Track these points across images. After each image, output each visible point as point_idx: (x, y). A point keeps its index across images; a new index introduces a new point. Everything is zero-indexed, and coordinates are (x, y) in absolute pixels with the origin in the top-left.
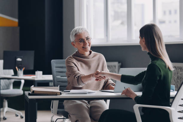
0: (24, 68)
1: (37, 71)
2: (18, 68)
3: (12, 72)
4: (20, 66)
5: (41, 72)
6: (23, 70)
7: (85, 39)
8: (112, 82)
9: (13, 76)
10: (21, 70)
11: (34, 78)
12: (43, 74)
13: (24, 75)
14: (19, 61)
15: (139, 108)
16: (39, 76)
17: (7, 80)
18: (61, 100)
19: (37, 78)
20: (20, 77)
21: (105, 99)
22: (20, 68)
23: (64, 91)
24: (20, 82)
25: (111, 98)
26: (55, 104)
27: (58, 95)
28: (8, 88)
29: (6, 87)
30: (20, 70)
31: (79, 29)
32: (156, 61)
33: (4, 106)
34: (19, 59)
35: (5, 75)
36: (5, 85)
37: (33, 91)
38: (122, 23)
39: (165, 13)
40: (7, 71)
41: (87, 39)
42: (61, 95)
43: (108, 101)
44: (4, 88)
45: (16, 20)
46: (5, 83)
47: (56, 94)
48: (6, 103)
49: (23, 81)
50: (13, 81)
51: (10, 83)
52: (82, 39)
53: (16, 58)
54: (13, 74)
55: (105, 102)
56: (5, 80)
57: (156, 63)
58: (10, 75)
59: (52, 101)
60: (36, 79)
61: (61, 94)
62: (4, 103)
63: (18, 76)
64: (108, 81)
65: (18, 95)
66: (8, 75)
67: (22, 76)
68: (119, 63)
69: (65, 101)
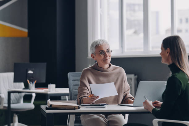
0: (36, 81)
1: (49, 84)
2: (29, 81)
3: (22, 85)
4: (31, 78)
5: (54, 85)
6: (34, 83)
7: (106, 52)
8: (131, 96)
9: (24, 89)
10: (33, 83)
11: (47, 91)
12: (56, 87)
13: (36, 89)
14: (31, 74)
15: (159, 123)
16: (52, 89)
17: (17, 94)
18: (78, 115)
19: (50, 91)
20: (31, 91)
21: (124, 113)
22: (32, 81)
23: (82, 105)
24: (31, 96)
25: (130, 113)
26: (72, 118)
27: (77, 109)
28: (18, 102)
29: (16, 102)
30: (31, 83)
31: (100, 41)
32: (177, 74)
33: (14, 121)
34: (30, 72)
35: (15, 88)
36: (15, 99)
37: (51, 105)
38: (135, 32)
39: (181, 21)
40: (17, 84)
41: (108, 51)
42: (79, 110)
43: (127, 115)
44: (14, 102)
45: (26, 30)
46: (15, 97)
47: (74, 108)
48: (16, 118)
49: (34, 95)
50: (23, 94)
51: (20, 97)
52: (103, 51)
53: (27, 71)
54: (24, 87)
55: (123, 117)
56: (15, 94)
57: (176, 76)
58: (20, 88)
59: (69, 115)
60: (49, 93)
61: (79, 108)
62: (14, 118)
63: (30, 90)
64: (126, 95)
65: (29, 109)
66: (18, 88)
67: (33, 90)
68: (135, 75)
69: (82, 115)
